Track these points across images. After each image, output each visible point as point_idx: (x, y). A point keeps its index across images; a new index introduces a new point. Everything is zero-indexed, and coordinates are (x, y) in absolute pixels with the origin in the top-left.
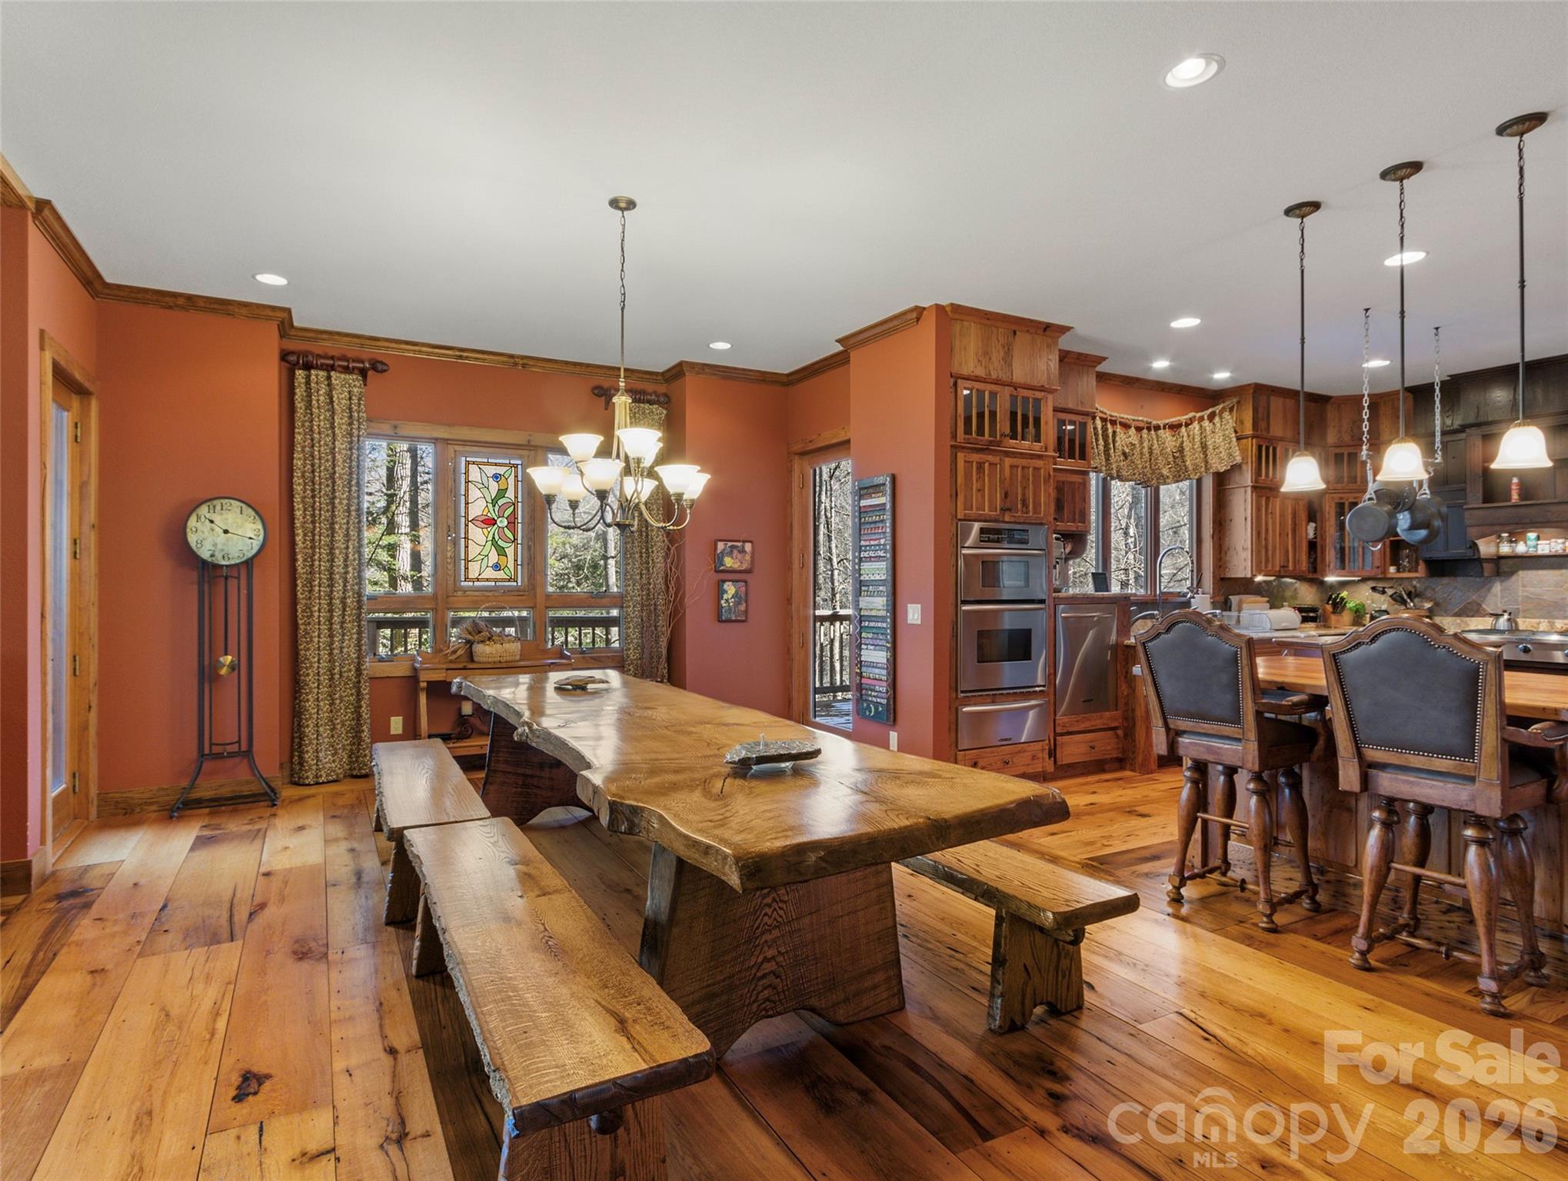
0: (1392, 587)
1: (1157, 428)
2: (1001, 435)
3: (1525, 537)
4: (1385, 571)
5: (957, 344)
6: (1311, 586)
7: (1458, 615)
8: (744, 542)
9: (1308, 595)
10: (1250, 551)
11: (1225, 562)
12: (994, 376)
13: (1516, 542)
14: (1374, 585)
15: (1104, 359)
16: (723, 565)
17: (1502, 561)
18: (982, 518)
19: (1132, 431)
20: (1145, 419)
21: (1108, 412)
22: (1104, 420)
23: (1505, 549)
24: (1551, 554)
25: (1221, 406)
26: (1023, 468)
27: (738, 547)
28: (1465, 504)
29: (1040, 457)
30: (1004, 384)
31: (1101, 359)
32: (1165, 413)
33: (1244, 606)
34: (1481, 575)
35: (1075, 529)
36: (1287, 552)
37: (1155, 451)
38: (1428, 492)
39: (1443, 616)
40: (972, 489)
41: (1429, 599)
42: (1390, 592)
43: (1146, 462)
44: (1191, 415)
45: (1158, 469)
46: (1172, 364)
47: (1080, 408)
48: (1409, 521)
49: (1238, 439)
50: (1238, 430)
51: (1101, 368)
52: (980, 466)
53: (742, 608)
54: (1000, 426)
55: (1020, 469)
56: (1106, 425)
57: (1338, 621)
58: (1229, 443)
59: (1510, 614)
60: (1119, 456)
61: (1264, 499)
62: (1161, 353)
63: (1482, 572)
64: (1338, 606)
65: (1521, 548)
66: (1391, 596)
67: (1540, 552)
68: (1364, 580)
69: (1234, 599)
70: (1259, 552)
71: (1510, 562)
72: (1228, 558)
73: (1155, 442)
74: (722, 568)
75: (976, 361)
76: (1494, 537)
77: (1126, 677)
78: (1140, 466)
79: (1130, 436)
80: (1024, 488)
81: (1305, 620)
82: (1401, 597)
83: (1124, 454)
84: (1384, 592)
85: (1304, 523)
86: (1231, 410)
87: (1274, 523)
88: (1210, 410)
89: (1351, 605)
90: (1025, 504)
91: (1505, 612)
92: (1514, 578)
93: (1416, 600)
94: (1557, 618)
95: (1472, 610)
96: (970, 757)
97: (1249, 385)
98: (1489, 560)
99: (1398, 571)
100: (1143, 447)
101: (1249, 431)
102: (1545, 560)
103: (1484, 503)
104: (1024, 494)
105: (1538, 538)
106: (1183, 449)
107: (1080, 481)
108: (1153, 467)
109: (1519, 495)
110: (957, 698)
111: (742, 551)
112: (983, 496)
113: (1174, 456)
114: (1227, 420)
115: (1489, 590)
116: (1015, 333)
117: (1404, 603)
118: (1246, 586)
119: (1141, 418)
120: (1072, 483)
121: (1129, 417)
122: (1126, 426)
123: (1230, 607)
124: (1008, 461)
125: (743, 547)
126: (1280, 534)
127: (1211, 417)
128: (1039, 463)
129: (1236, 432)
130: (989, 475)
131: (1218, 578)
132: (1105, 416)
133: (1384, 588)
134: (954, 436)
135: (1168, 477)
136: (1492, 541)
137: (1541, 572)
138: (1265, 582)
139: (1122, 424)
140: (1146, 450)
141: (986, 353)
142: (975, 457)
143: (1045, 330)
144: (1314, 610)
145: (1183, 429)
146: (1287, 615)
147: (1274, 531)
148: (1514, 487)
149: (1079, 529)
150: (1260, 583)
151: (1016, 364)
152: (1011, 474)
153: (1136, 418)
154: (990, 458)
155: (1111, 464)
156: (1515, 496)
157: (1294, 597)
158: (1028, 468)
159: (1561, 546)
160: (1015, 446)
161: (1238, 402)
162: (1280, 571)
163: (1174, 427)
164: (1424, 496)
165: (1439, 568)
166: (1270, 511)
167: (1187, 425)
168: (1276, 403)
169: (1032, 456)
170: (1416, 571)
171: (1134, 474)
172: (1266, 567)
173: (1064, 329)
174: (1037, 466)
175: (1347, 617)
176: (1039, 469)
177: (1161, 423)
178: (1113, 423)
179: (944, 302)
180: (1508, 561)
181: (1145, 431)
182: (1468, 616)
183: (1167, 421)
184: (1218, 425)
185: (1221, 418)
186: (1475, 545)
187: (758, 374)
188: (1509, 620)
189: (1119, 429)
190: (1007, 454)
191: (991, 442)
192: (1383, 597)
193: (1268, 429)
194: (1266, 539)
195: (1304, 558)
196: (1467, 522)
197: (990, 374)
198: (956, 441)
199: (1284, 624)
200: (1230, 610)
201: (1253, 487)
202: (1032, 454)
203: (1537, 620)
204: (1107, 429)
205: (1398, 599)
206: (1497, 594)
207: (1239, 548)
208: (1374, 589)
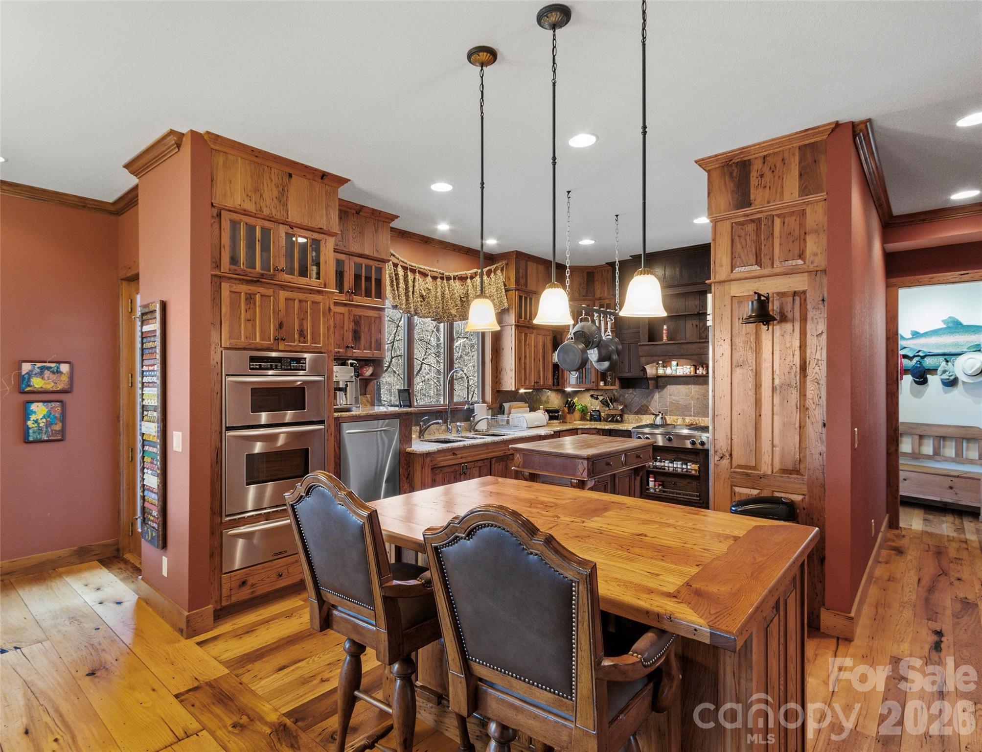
0: (602, 395)
1: (449, 278)
2: (274, 270)
3: (671, 364)
4: (598, 385)
5: (220, 176)
6: (557, 394)
7: (637, 413)
8: (59, 362)
9: (554, 400)
10: (514, 371)
11: (499, 380)
12: (266, 212)
13: (666, 367)
14: (593, 393)
15: (397, 217)
16: (29, 386)
17: (659, 379)
18: (252, 347)
19: (429, 279)
20: (439, 271)
21: (408, 263)
22: (405, 268)
23: (661, 371)
24: (685, 374)
25: (495, 266)
26: (300, 301)
27: (51, 368)
28: (640, 342)
29: (319, 292)
30: (278, 222)
31: (395, 217)
32: (452, 266)
33: (512, 410)
34: (648, 388)
35: (371, 356)
36: (539, 372)
37: (446, 296)
38: (610, 334)
39: (628, 414)
40: (240, 318)
41: (621, 404)
42: (601, 398)
43: (439, 303)
44: (474, 270)
45: (448, 309)
46: (451, 227)
47: (376, 255)
48: (597, 355)
49: (506, 291)
50: (506, 283)
51: (394, 224)
52: (250, 298)
53: (58, 427)
54: (273, 261)
55: (296, 302)
56: (407, 272)
57: (571, 418)
58: (501, 293)
59: (662, 414)
60: (417, 298)
61: (523, 334)
62: (444, 218)
63: (649, 386)
64: (571, 407)
65: (669, 371)
66: (601, 401)
67: (678, 374)
68: (587, 390)
69: (506, 405)
70: (520, 372)
71: (663, 379)
72: (501, 376)
73: (447, 289)
74: (28, 389)
75: (244, 196)
76: (654, 364)
77: (407, 478)
78: (434, 307)
79: (427, 283)
80: (302, 320)
81: (551, 418)
82: (606, 401)
83: (422, 296)
84: (597, 399)
85: (550, 352)
86: (502, 270)
87: (530, 351)
88: (488, 268)
89: (579, 407)
90: (302, 334)
91: (660, 412)
92: (665, 390)
93: (615, 404)
94: (686, 416)
95: (643, 410)
96: (238, 577)
97: (513, 252)
98: (651, 379)
99: (605, 384)
100: (437, 292)
101: (513, 286)
102: (682, 379)
103: (649, 341)
104: (301, 325)
105: (677, 365)
106: (468, 296)
107: (377, 316)
108: (445, 308)
109: (667, 337)
110: (221, 522)
111: (58, 372)
112: (254, 327)
113: (461, 301)
114: (499, 276)
115: (652, 398)
116: (290, 175)
117: (608, 406)
118: (513, 396)
119: (435, 270)
120: (368, 317)
121: (426, 268)
122: (424, 275)
123: (504, 411)
124: (283, 294)
125: (58, 368)
126: (534, 360)
127: (489, 273)
128: (318, 298)
129: (505, 285)
130: (261, 306)
131: (495, 391)
132: (406, 266)
133: (598, 395)
134: (218, 266)
135: (455, 316)
136: (654, 366)
137: (679, 387)
138: (525, 393)
139: (420, 272)
140: (439, 294)
141: (256, 190)
142: (244, 288)
143: (322, 178)
144: (557, 411)
145: (469, 281)
146: (540, 416)
147: (530, 358)
148: (664, 332)
149: (375, 356)
150: (522, 394)
151: (291, 206)
152: (287, 306)
153: (432, 269)
154: (262, 290)
155: (409, 303)
156: (665, 338)
157: (547, 402)
158: (306, 301)
159: (689, 370)
160: (291, 280)
161: (507, 264)
162: (534, 386)
163: (463, 279)
164: (608, 337)
165: (628, 383)
166: (528, 343)
167: (472, 278)
168: (532, 267)
169: (311, 291)
170: (615, 385)
171: (430, 312)
172: (525, 383)
173: (343, 181)
174: (315, 300)
175: (577, 415)
176: (318, 303)
177: (452, 275)
178: (413, 271)
179: (201, 130)
180: (662, 378)
181: (439, 280)
182: (642, 414)
183: (457, 274)
184: (493, 279)
185: (495, 273)
186: (645, 368)
187: (75, 199)
188: (662, 418)
189: (417, 276)
190: (283, 287)
191: (262, 275)
192: (597, 402)
193: (526, 284)
194: (525, 363)
195: (550, 375)
196: (640, 354)
197: (261, 210)
198: (220, 271)
199: (536, 423)
200: (504, 414)
201: (516, 325)
202: (311, 290)
203: (676, 417)
204: (408, 276)
205: (605, 403)
206: (658, 401)
207: (508, 370)
208: (592, 396)
